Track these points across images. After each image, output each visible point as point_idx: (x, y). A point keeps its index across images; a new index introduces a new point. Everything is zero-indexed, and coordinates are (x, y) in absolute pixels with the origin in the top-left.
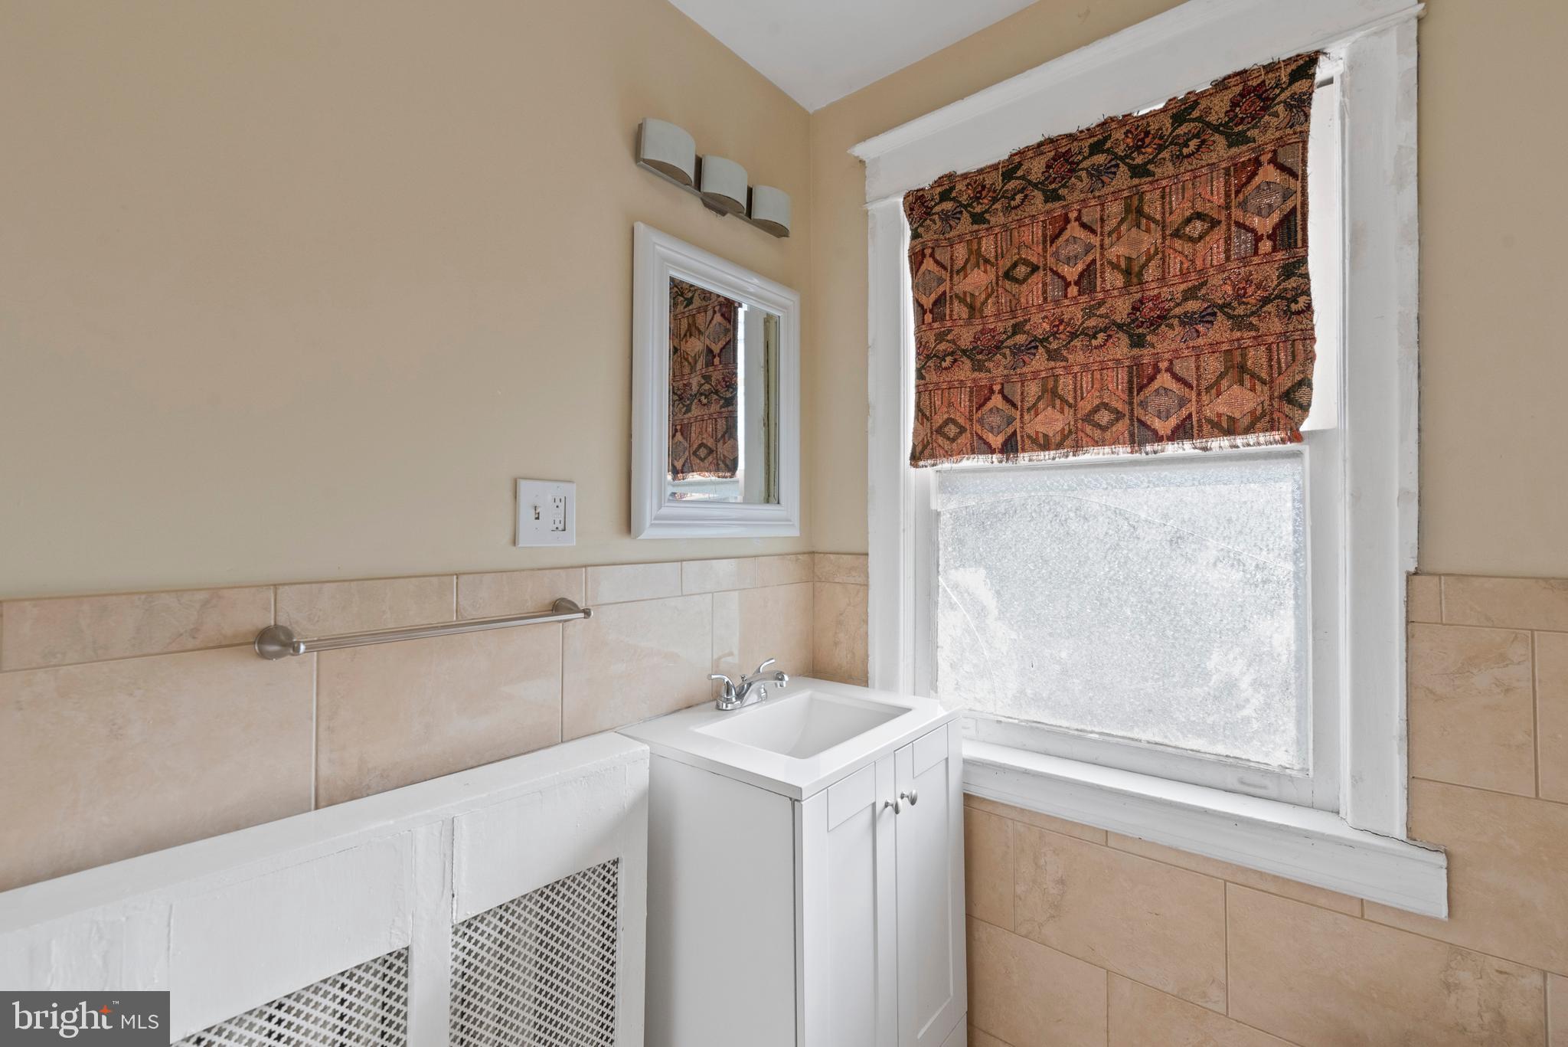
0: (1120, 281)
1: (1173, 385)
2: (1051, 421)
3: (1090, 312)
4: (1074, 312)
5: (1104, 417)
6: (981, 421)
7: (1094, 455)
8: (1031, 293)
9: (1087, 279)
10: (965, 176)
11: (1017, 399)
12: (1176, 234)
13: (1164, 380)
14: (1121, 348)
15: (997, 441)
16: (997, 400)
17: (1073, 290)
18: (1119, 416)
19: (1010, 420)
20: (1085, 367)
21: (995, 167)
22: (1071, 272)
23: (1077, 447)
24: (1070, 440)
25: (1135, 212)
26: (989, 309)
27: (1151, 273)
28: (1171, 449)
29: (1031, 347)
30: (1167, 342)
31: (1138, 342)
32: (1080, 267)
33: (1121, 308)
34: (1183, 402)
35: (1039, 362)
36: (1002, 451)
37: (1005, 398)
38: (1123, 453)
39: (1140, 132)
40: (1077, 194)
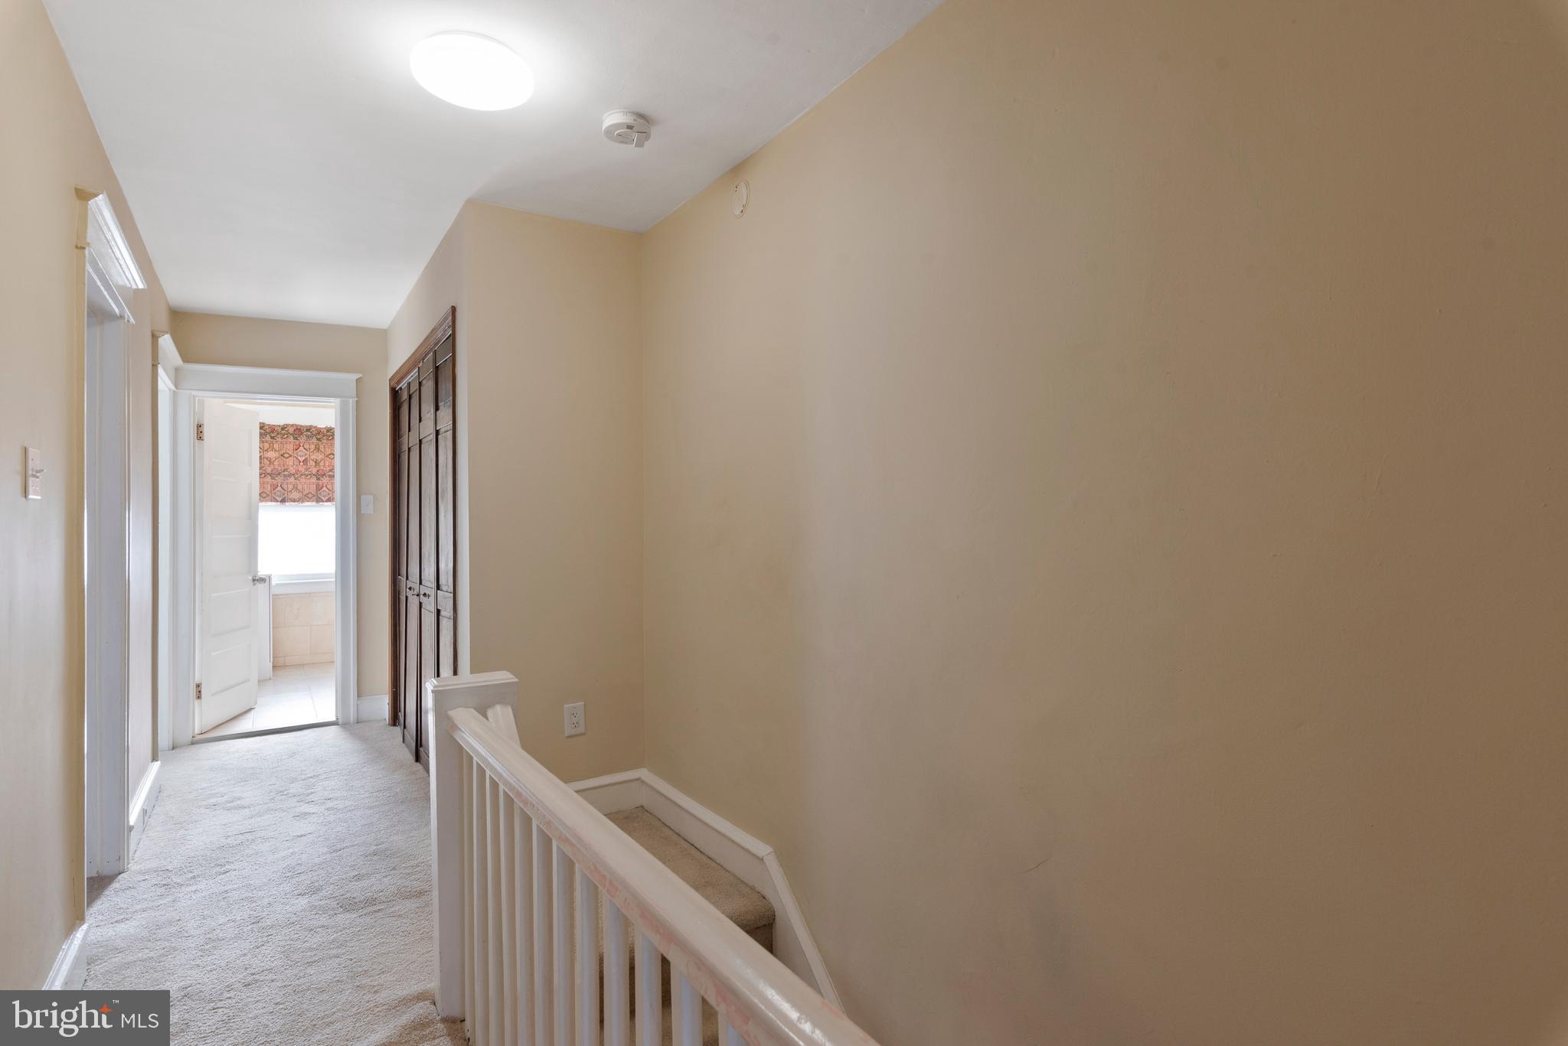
0: (314, 464)
1: (327, 490)
2: (295, 495)
3: (307, 470)
4: (302, 469)
5: (310, 495)
6: (274, 493)
7: (307, 504)
8: (290, 462)
9: (305, 461)
10: (268, 425)
11: (285, 488)
12: (327, 456)
13: (325, 488)
14: (314, 480)
15: (280, 499)
16: (279, 488)
17: (302, 464)
18: (314, 496)
19: (284, 494)
20: (305, 483)
21: (279, 426)
22: (302, 459)
23: (303, 502)
24: (301, 500)
25: (317, 449)
26: (276, 463)
27: (322, 464)
28: (326, 504)
29: (290, 475)
30: (325, 480)
31: (318, 479)
32: (304, 458)
33: (314, 470)
34: (329, 494)
35: (292, 479)
36: (281, 502)
37: (282, 488)
38: (314, 503)
39: (319, 431)
40: (303, 439)
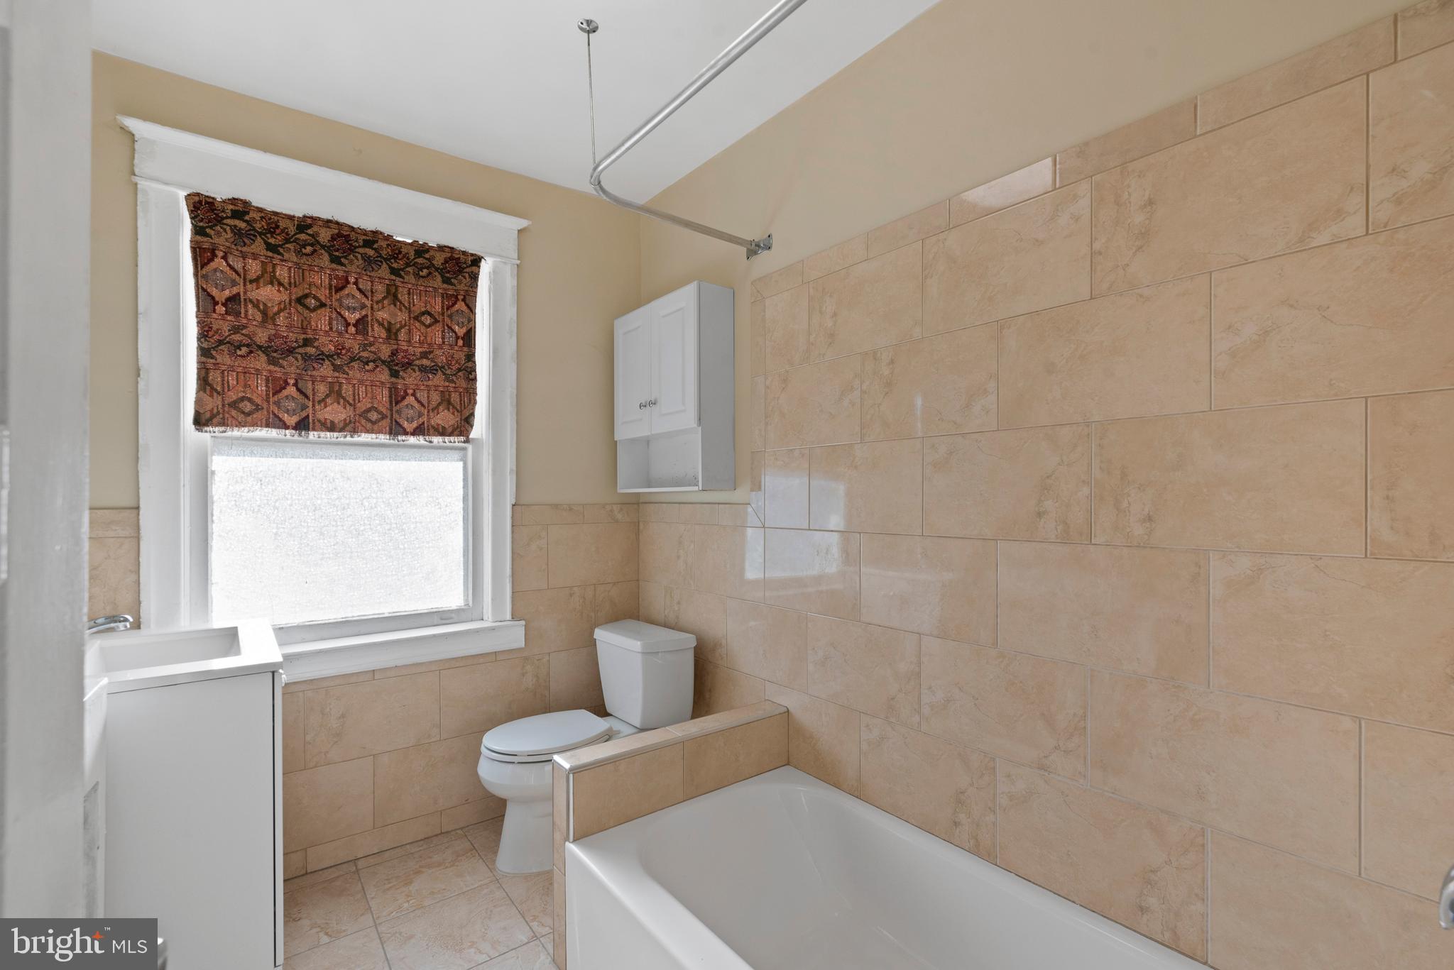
0: (384, 334)
1: (416, 405)
2: (334, 412)
3: (364, 347)
4: (352, 342)
5: (374, 416)
6: (277, 404)
7: (365, 438)
8: (321, 321)
9: (361, 324)
10: (260, 210)
11: (310, 393)
12: (416, 318)
13: (410, 399)
14: (384, 375)
15: (292, 420)
16: (291, 390)
17: (352, 329)
18: (384, 417)
19: (304, 407)
20: (361, 382)
21: (291, 218)
22: (353, 317)
23: (354, 431)
24: (350, 427)
25: (392, 295)
26: (281, 320)
27: (402, 335)
28: (412, 440)
29: (322, 357)
30: (411, 379)
31: (394, 374)
32: (357, 316)
33: (385, 351)
34: (420, 415)
35: (326, 370)
36: (295, 428)
37: (299, 390)
38: (383, 438)
39: (396, 249)
40: (354, 267)
